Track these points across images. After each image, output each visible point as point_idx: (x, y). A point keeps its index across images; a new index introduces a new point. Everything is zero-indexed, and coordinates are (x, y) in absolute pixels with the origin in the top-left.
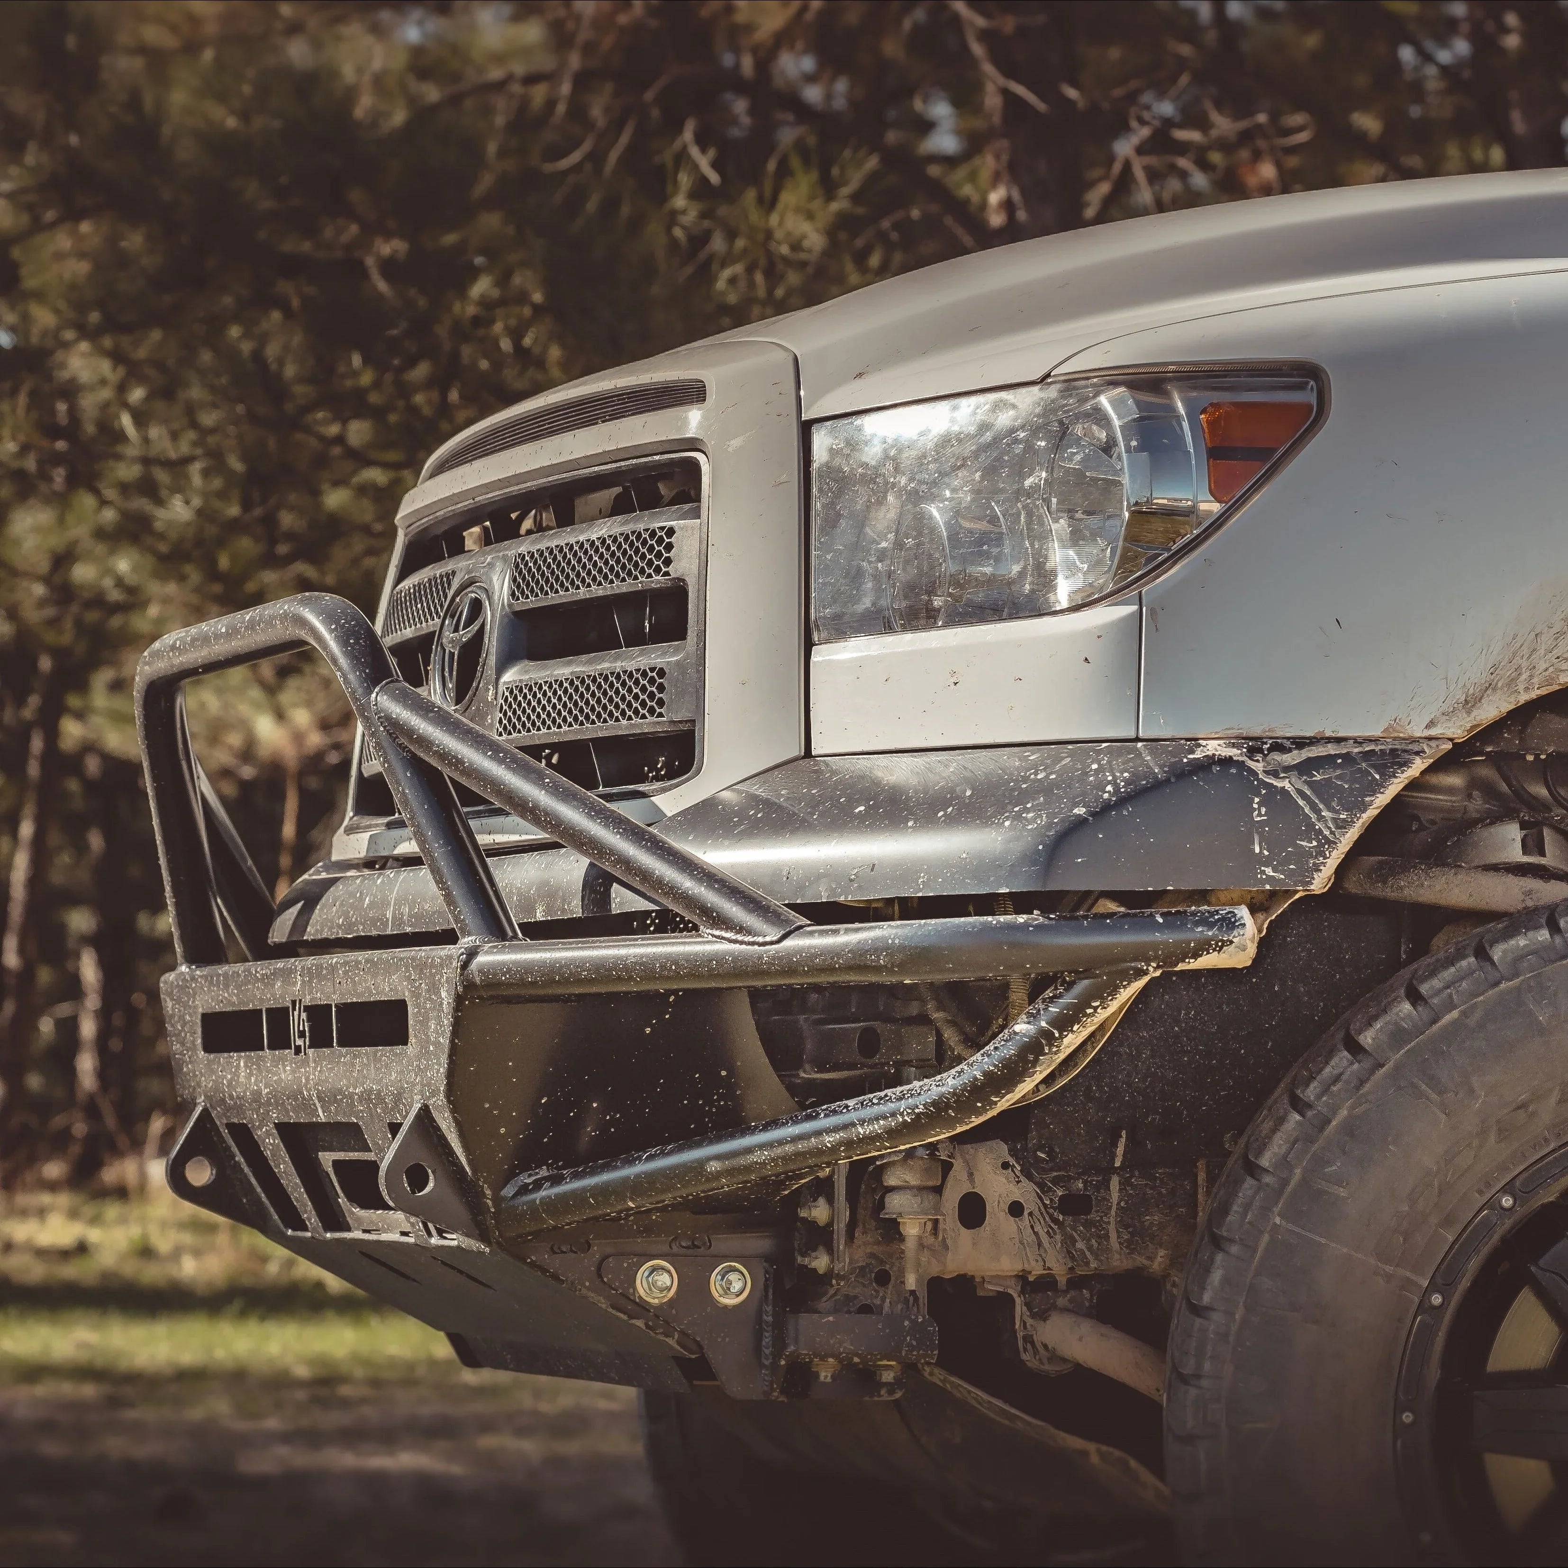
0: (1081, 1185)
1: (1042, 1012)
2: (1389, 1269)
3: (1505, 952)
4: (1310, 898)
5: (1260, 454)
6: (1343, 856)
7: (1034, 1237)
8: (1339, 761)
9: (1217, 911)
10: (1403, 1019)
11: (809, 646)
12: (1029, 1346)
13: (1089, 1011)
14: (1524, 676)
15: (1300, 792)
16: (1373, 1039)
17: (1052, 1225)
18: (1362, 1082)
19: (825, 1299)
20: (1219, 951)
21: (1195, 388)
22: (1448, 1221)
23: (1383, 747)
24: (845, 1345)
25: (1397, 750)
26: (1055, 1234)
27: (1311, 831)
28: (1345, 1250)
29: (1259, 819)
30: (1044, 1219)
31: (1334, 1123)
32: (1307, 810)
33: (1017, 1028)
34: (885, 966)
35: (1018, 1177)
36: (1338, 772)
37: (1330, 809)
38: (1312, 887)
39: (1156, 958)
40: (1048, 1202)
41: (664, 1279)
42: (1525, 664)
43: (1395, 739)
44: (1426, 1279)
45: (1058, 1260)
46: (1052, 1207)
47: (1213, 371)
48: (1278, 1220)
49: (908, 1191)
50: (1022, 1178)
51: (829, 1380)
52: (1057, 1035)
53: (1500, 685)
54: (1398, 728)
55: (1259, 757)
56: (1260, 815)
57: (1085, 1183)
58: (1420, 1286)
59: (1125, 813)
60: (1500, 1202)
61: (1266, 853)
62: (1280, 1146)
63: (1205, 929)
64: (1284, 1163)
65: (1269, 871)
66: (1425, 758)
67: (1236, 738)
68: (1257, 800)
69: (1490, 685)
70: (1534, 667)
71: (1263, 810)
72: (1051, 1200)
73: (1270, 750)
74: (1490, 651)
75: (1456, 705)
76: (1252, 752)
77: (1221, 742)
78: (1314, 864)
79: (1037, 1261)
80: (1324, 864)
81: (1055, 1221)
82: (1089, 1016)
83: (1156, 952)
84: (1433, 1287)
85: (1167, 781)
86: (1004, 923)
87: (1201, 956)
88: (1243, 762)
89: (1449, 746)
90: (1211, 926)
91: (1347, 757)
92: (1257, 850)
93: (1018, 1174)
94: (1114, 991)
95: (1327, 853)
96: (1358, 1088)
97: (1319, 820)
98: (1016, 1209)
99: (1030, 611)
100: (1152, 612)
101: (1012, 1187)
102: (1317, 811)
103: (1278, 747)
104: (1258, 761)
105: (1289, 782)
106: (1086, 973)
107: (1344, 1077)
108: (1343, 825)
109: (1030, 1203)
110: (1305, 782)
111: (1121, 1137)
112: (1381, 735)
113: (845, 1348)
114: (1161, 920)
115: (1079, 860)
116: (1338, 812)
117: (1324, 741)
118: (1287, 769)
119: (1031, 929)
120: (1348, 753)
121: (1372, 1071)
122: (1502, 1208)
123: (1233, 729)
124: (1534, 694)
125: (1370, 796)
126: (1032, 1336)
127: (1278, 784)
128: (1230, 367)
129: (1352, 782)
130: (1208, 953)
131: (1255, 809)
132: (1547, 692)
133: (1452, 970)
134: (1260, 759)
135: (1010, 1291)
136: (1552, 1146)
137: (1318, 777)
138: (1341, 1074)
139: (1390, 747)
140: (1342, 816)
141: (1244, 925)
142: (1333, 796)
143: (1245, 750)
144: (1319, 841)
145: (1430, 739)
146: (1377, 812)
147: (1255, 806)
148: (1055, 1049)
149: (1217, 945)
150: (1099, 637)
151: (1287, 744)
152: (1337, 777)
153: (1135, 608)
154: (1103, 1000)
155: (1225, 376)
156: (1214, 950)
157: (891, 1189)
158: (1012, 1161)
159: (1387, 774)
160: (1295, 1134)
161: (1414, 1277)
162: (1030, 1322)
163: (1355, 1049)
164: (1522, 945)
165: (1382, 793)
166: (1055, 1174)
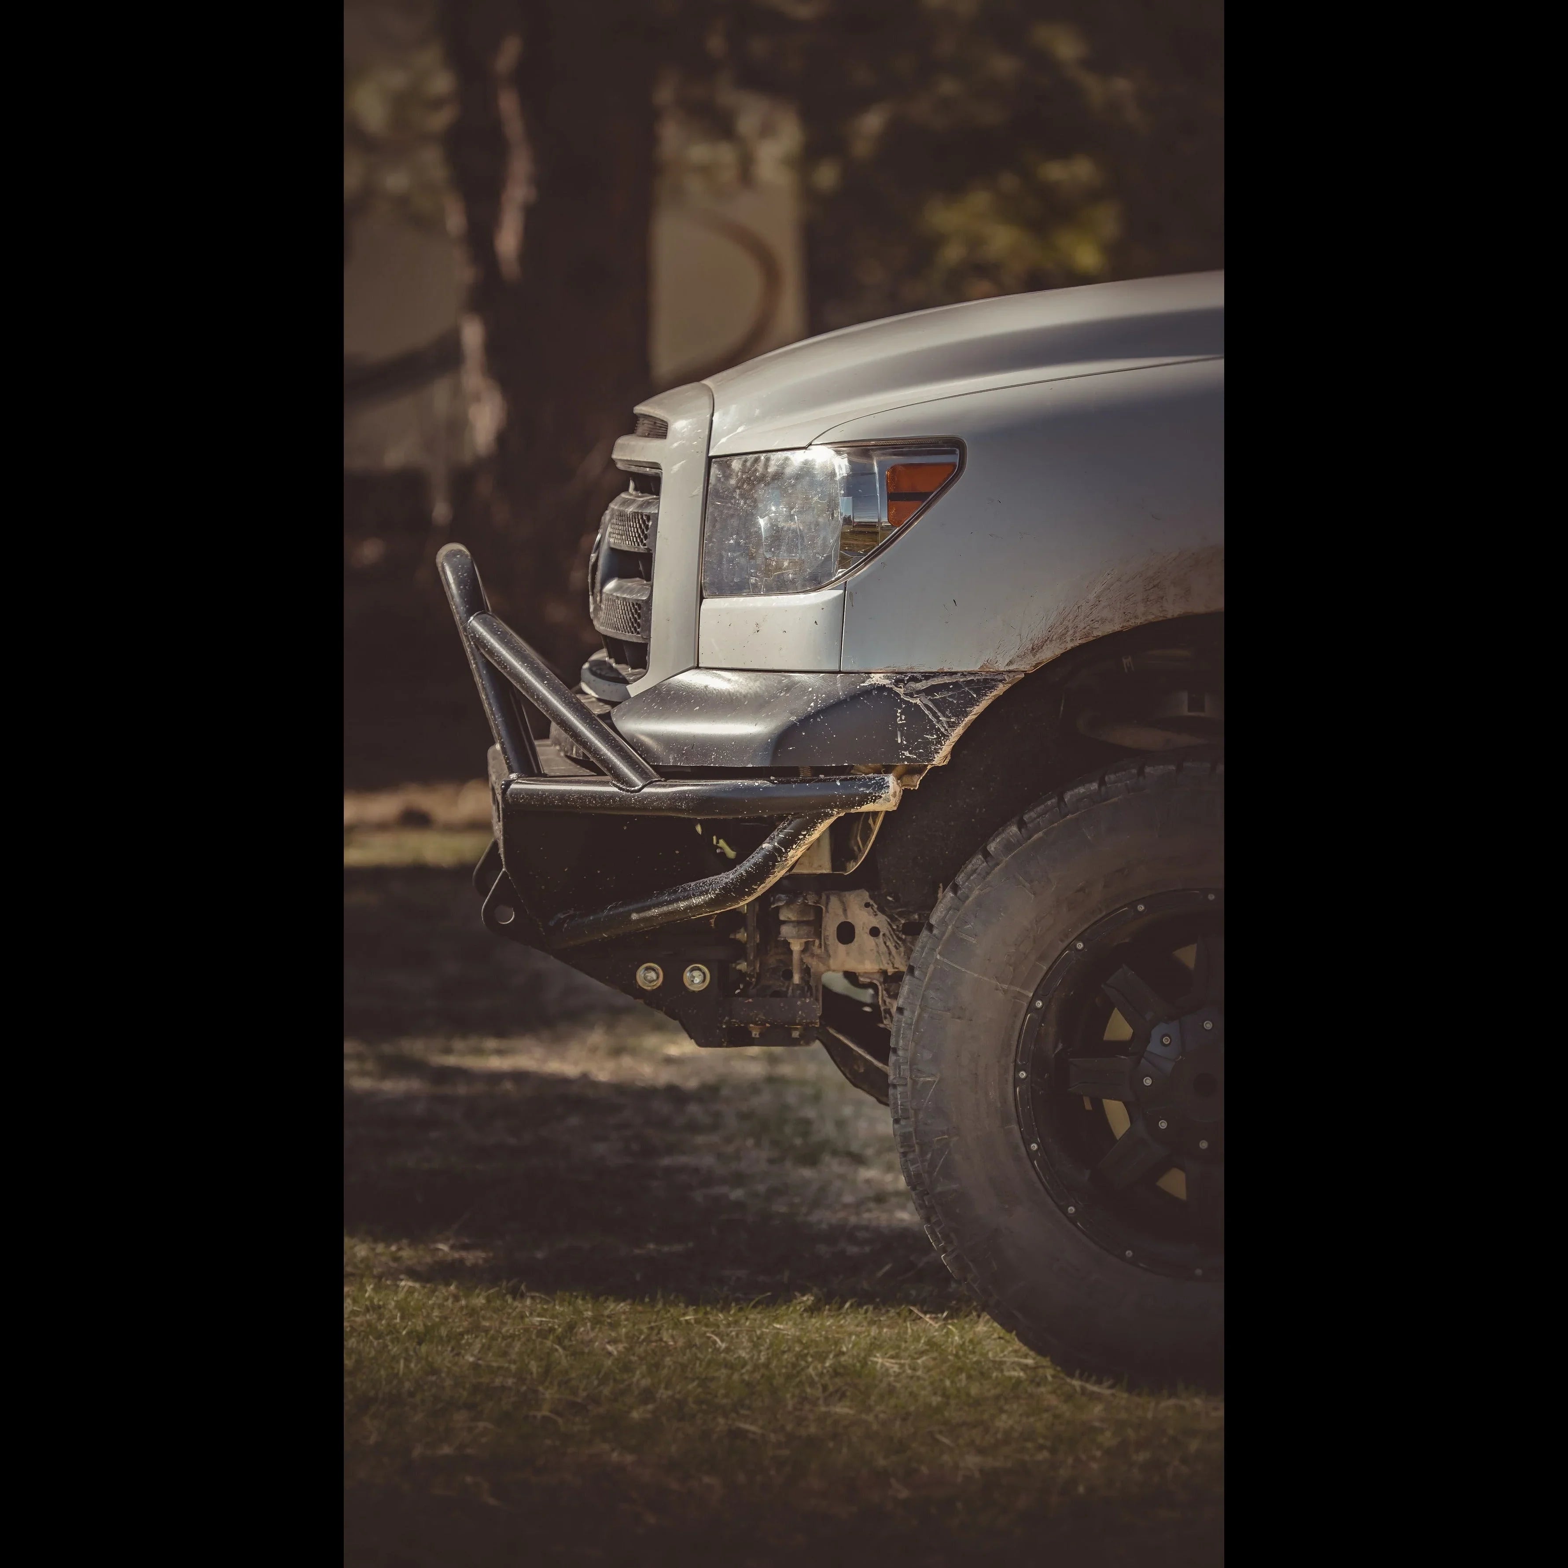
0: (916, 917)
1: (776, 837)
2: (1005, 986)
3: (1071, 796)
4: (935, 769)
5: (920, 496)
6: (954, 744)
7: (885, 949)
8: (951, 687)
9: (874, 778)
10: (1011, 836)
11: (702, 598)
12: (888, 1016)
13: (801, 837)
14: (1071, 632)
15: (926, 706)
16: (995, 848)
17: (898, 942)
18: (988, 874)
19: (751, 988)
20: (874, 802)
21: (884, 454)
22: (1042, 958)
23: (979, 678)
24: (759, 1016)
25: (988, 679)
26: (900, 946)
27: (933, 729)
28: (976, 975)
29: (901, 722)
30: (893, 938)
31: (971, 899)
32: (930, 717)
33: (764, 846)
34: (685, 810)
35: (875, 912)
36: (950, 693)
37: (944, 715)
38: (934, 763)
39: (836, 806)
40: (895, 927)
41: (652, 975)
42: (1070, 625)
43: (987, 672)
44: (1030, 992)
45: (901, 963)
46: (898, 931)
47: (897, 445)
48: (938, 957)
49: (791, 924)
50: (879, 913)
51: (757, 1036)
52: (784, 851)
53: (1054, 638)
54: (989, 666)
55: (901, 685)
56: (901, 720)
57: (919, 916)
58: (1028, 996)
59: (819, 720)
60: (1075, 946)
61: (905, 743)
62: (941, 912)
63: (865, 789)
64: (943, 922)
65: (907, 754)
66: (1006, 684)
67: (893, 672)
68: (899, 711)
69: (1048, 638)
70: (1077, 627)
71: (903, 717)
72: (898, 926)
73: (908, 681)
74: (1048, 618)
75: (1026, 651)
76: (897, 682)
77: (882, 675)
78: (935, 749)
79: (888, 964)
80: (941, 749)
81: (900, 939)
82: (801, 840)
83: (835, 803)
84: (1036, 997)
85: (845, 701)
86: (747, 786)
87: (863, 805)
88: (892, 688)
89: (1023, 675)
90: (868, 787)
91: (956, 684)
92: (899, 741)
93: (876, 910)
94: (814, 826)
95: (943, 742)
96: (984, 878)
97: (938, 723)
98: (874, 932)
99: (793, 589)
100: (851, 594)
101: (872, 918)
102: (937, 718)
103: (914, 679)
104: (901, 687)
105: (920, 700)
106: (796, 816)
107: (978, 871)
108: (952, 725)
109: (884, 929)
110: (930, 700)
111: (940, 887)
112: (979, 670)
113: (759, 1018)
114: (839, 784)
115: (791, 748)
116: (950, 717)
117: (941, 675)
118: (919, 692)
119: (761, 790)
120: (957, 681)
121: (993, 868)
122: (1076, 949)
123: (890, 667)
124: (1077, 643)
125: (970, 707)
126: (889, 1009)
127: (913, 701)
128: (906, 442)
129: (958, 699)
130: (867, 803)
131: (898, 717)
132: (1085, 642)
133: (1042, 807)
134: (902, 686)
135: (875, 982)
136: (1104, 913)
137: (938, 697)
138: (977, 869)
139: (983, 677)
140: (952, 720)
141: (888, 786)
142: (948, 707)
143: (893, 681)
144: (938, 735)
145: (1010, 672)
146: (974, 717)
147: (899, 715)
148: (784, 859)
149: (872, 799)
150: (823, 609)
151: (919, 676)
152: (950, 697)
153: (841, 592)
154: (808, 831)
155: (903, 448)
156: (871, 802)
157: (784, 922)
158: (872, 902)
159: (981, 694)
160: (950, 905)
161: (1022, 991)
162: (888, 1000)
163: (986, 855)
164: (1081, 792)
165: (978, 705)
166: (900, 910)
